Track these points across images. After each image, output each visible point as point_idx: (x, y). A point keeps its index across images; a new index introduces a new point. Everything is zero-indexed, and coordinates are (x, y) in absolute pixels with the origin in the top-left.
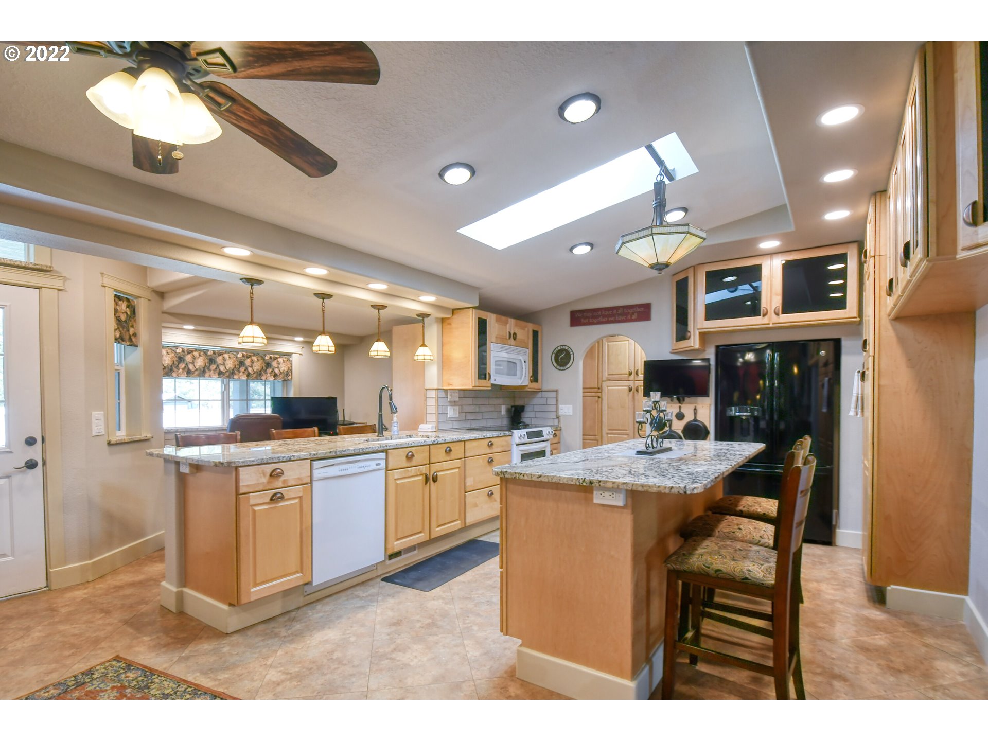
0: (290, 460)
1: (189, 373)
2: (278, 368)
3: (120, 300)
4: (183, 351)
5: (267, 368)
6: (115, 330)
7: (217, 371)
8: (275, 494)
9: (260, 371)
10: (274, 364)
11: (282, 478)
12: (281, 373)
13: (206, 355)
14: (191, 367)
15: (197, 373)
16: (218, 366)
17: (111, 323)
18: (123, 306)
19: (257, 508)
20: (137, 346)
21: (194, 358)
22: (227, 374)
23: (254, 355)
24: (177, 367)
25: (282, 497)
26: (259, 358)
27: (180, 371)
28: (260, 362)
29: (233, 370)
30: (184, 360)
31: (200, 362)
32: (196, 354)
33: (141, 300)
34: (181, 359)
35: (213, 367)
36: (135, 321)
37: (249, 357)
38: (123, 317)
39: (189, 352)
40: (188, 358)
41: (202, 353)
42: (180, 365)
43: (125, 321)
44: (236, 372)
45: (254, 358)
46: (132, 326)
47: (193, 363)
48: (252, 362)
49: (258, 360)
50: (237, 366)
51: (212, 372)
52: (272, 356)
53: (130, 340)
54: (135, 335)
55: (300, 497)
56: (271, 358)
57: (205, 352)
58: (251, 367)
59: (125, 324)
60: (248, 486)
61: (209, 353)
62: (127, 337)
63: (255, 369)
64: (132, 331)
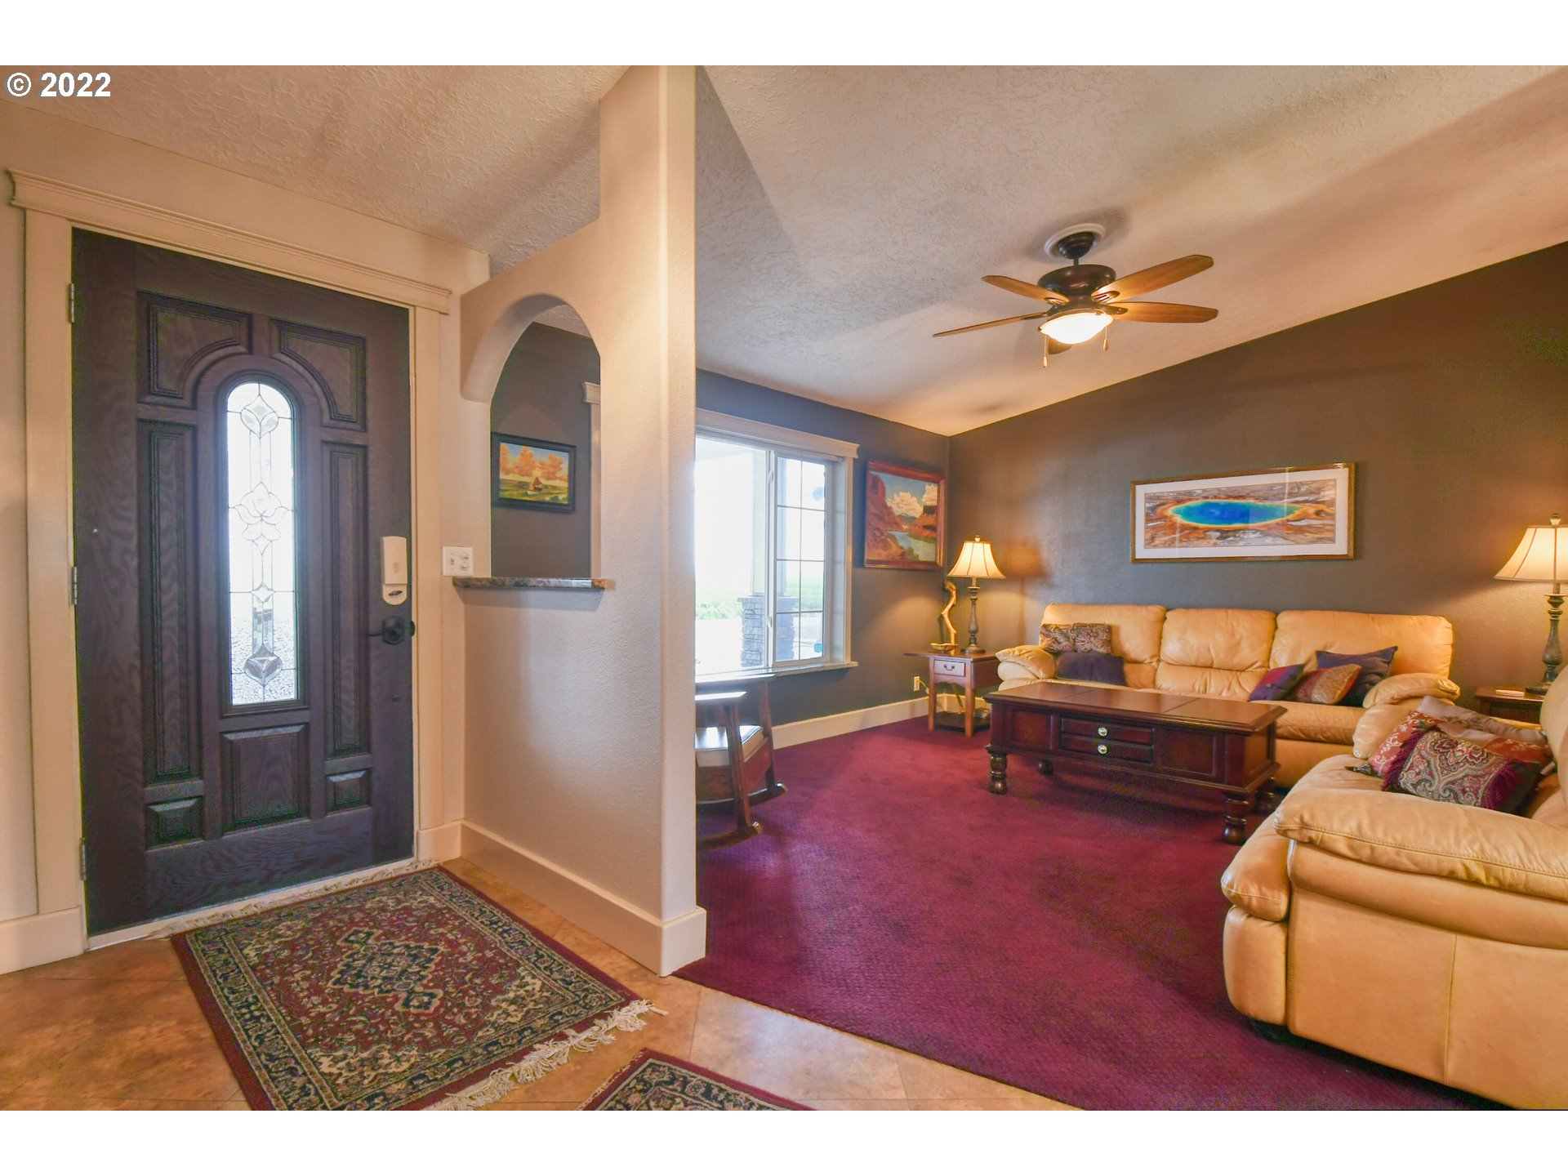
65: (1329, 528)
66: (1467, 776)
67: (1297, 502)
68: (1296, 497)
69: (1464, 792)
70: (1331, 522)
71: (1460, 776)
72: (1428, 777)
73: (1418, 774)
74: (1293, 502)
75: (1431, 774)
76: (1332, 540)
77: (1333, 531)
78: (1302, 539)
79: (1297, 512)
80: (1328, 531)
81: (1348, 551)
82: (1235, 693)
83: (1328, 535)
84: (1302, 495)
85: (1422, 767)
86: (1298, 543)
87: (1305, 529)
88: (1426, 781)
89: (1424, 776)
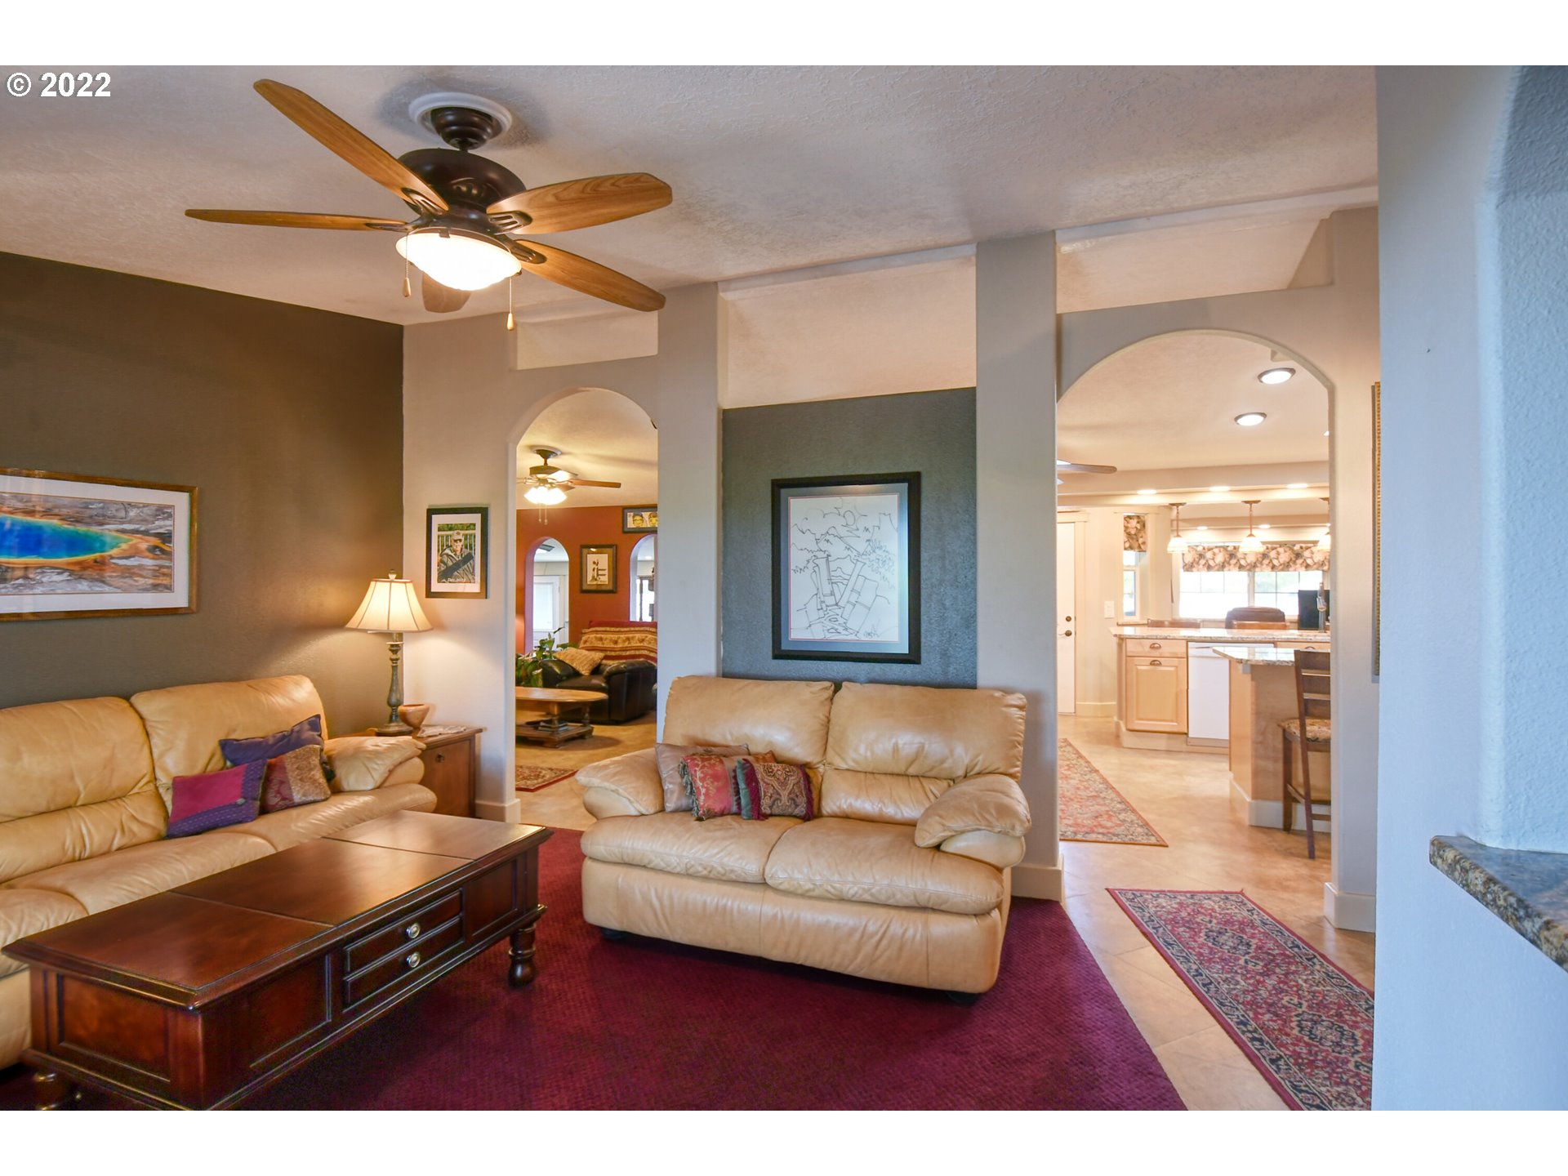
0: (1166, 639)
1: (1209, 568)
2: (1311, 558)
3: (1131, 519)
4: (1204, 549)
5: (1297, 559)
6: (1125, 542)
7: (1238, 565)
8: (1154, 661)
9: (1288, 563)
10: (1307, 554)
11: (1160, 650)
12: (1315, 564)
13: (1227, 550)
14: (1211, 563)
15: (1216, 568)
16: (1238, 560)
17: (1122, 537)
18: (1134, 523)
19: (1139, 667)
20: (1145, 551)
21: (1214, 554)
22: (1248, 567)
23: (1280, 547)
24: (1198, 563)
25: (1160, 664)
26: (1287, 549)
27: (1201, 566)
28: (1287, 554)
29: (1255, 563)
30: (1204, 557)
31: (1220, 558)
32: (1216, 550)
33: (1149, 515)
34: (1201, 556)
35: (1233, 561)
36: (1145, 533)
37: (1273, 549)
38: (1133, 532)
39: (1210, 549)
40: (1209, 555)
41: (1222, 549)
42: (1200, 562)
43: (1135, 534)
44: (1259, 565)
45: (1281, 550)
46: (1142, 537)
47: (1213, 559)
48: (1278, 553)
49: (1285, 551)
50: (1260, 559)
51: (1232, 566)
52: (1303, 545)
53: (1139, 547)
54: (1144, 543)
55: (1176, 667)
56: (1301, 548)
57: (1225, 548)
58: (1277, 559)
59: (1134, 537)
60: (1131, 652)
61: (1229, 549)
62: (1136, 545)
63: (1282, 561)
64: (1141, 540)
65: (165, 570)
66: (794, 785)
67: (124, 531)
68: (122, 523)
69: (797, 796)
70: (167, 563)
71: (791, 788)
72: (778, 796)
73: (771, 797)
74: (118, 531)
75: (779, 794)
76: (169, 588)
77: (170, 576)
78: (131, 585)
79: (124, 546)
80: (164, 575)
81: (190, 601)
82: (134, 834)
83: (165, 581)
84: (130, 522)
85: (771, 791)
86: (125, 591)
87: (136, 570)
88: (777, 799)
89: (775, 796)
